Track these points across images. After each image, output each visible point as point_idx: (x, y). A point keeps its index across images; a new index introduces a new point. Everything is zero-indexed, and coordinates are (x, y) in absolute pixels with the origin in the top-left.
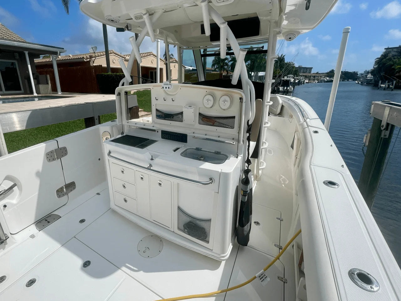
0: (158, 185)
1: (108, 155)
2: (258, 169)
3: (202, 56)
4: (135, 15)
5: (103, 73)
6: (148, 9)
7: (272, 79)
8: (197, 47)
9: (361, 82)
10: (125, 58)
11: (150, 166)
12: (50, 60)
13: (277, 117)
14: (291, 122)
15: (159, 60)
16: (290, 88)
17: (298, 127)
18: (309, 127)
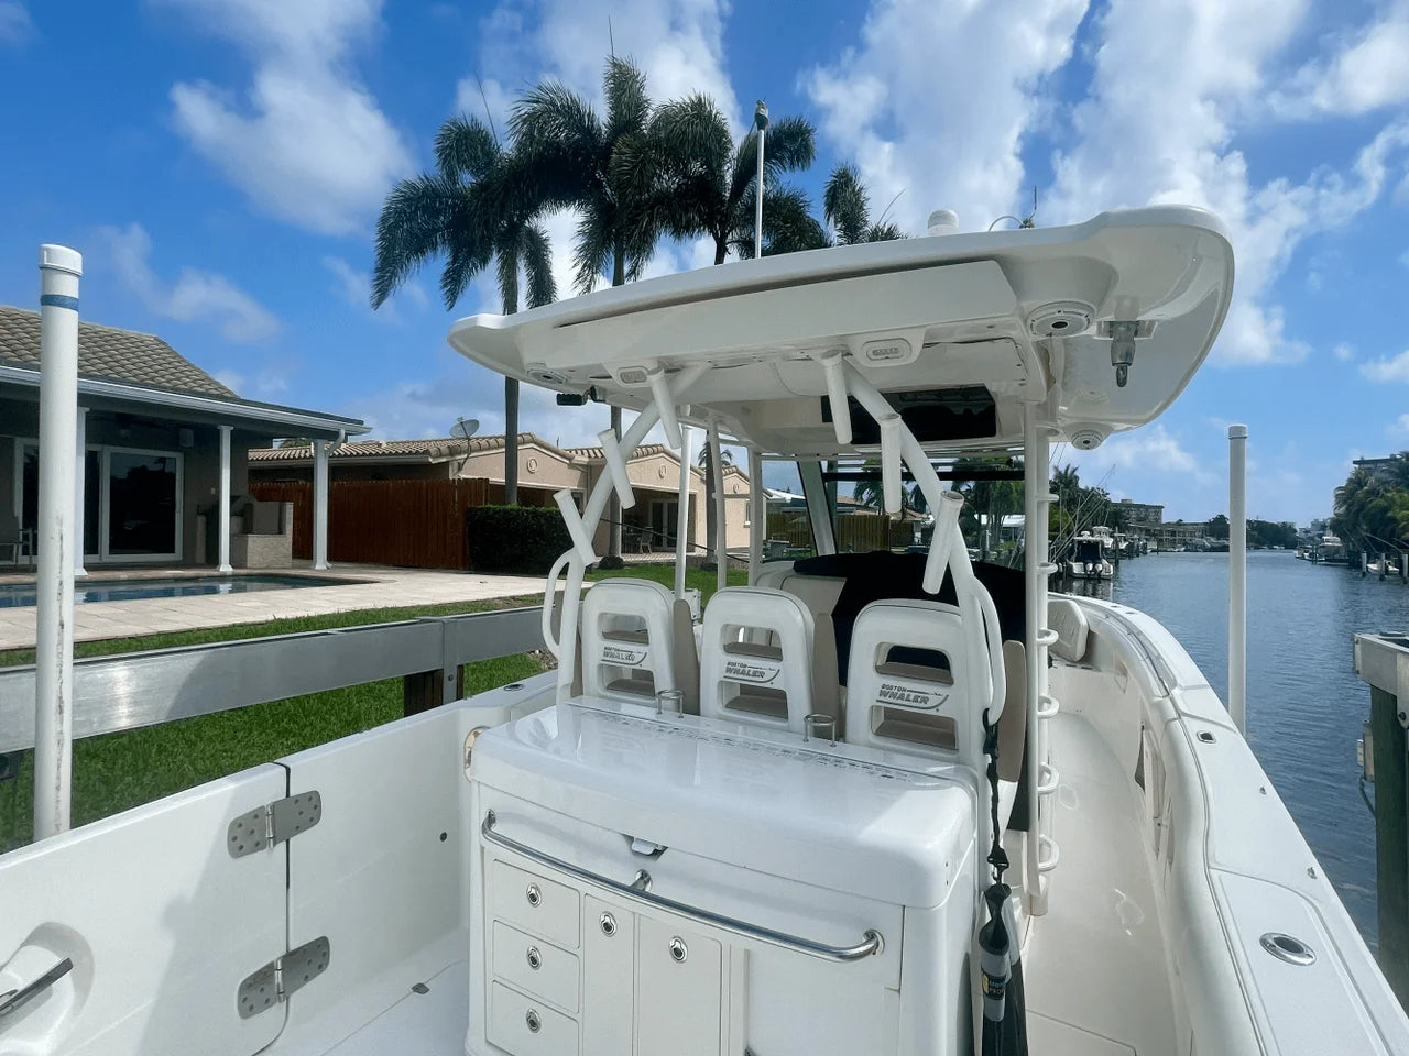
0: (669, 956)
1: (484, 831)
2: (1034, 873)
3: (826, 477)
4: (621, 371)
5: (489, 505)
6: (665, 358)
7: (1046, 561)
8: (811, 455)
9: (1310, 555)
10: (570, 459)
11: (642, 878)
12: (308, 455)
13: (1078, 671)
14: (1124, 691)
15: (689, 471)
16: (1105, 566)
17: (1149, 713)
18: (1184, 718)
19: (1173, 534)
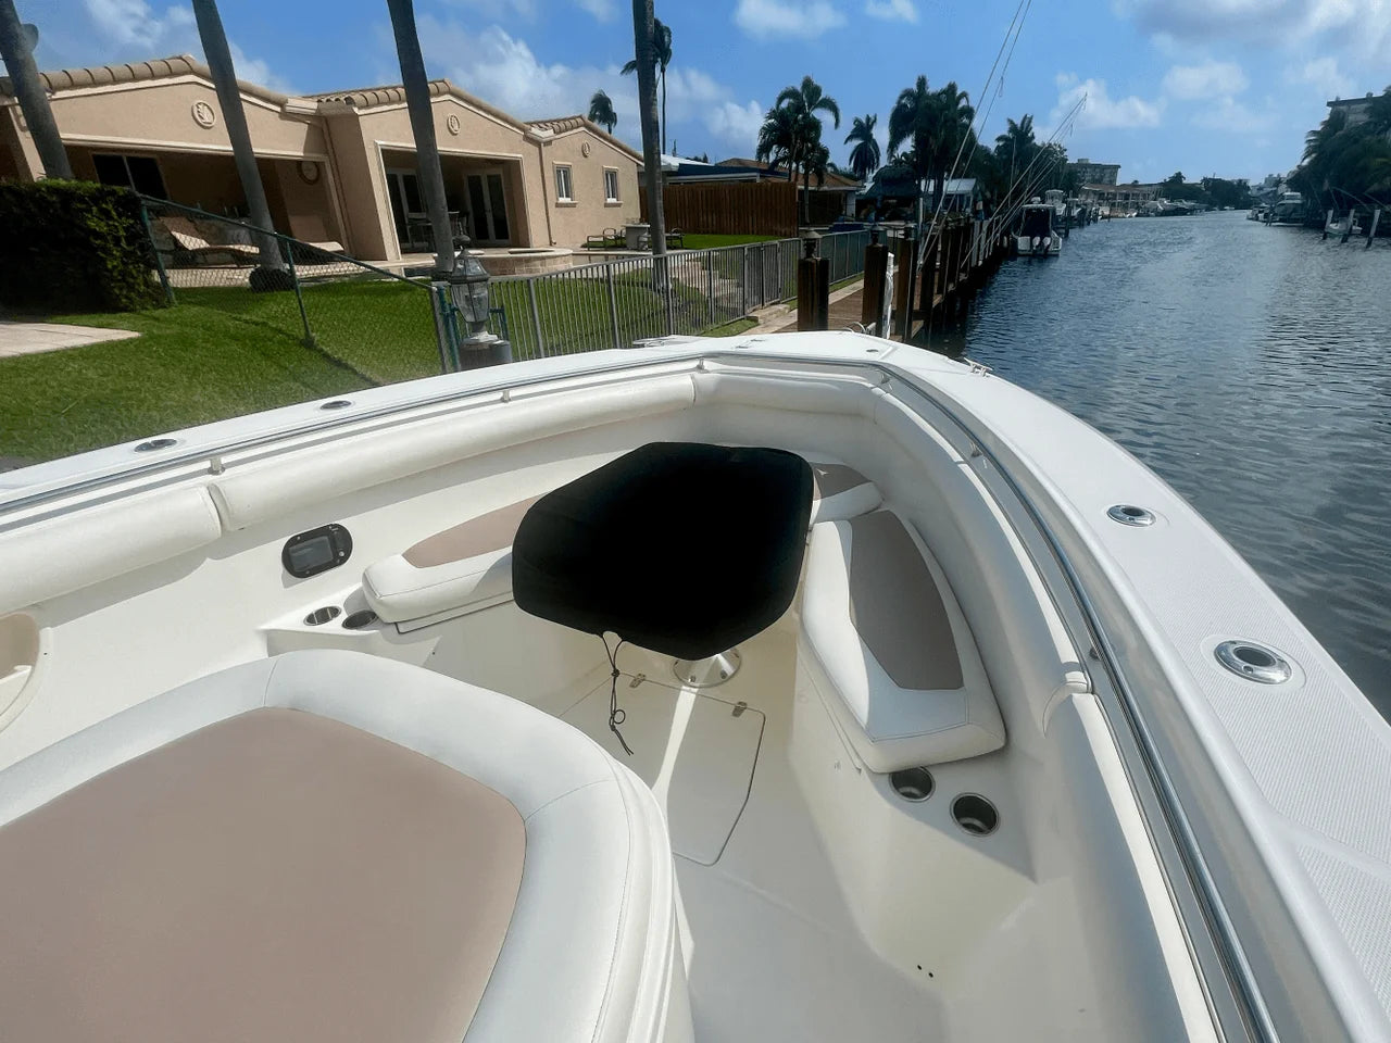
9: (1266, 216)
10: (280, 104)
16: (1053, 240)
19: (1126, 197)
